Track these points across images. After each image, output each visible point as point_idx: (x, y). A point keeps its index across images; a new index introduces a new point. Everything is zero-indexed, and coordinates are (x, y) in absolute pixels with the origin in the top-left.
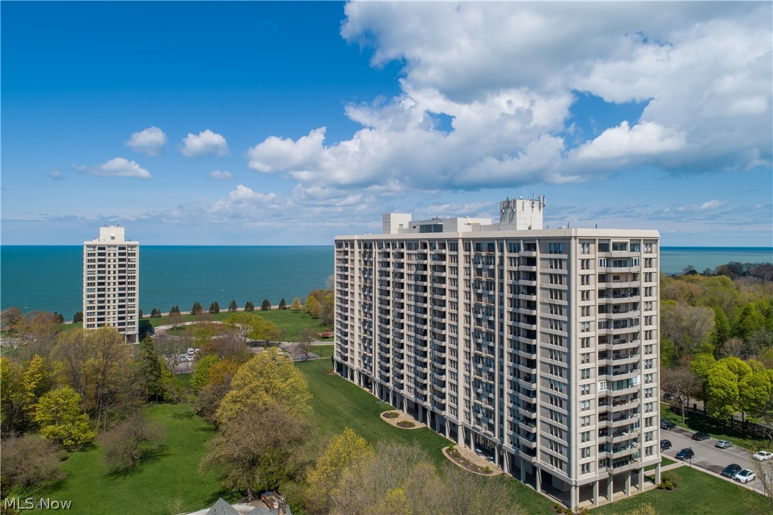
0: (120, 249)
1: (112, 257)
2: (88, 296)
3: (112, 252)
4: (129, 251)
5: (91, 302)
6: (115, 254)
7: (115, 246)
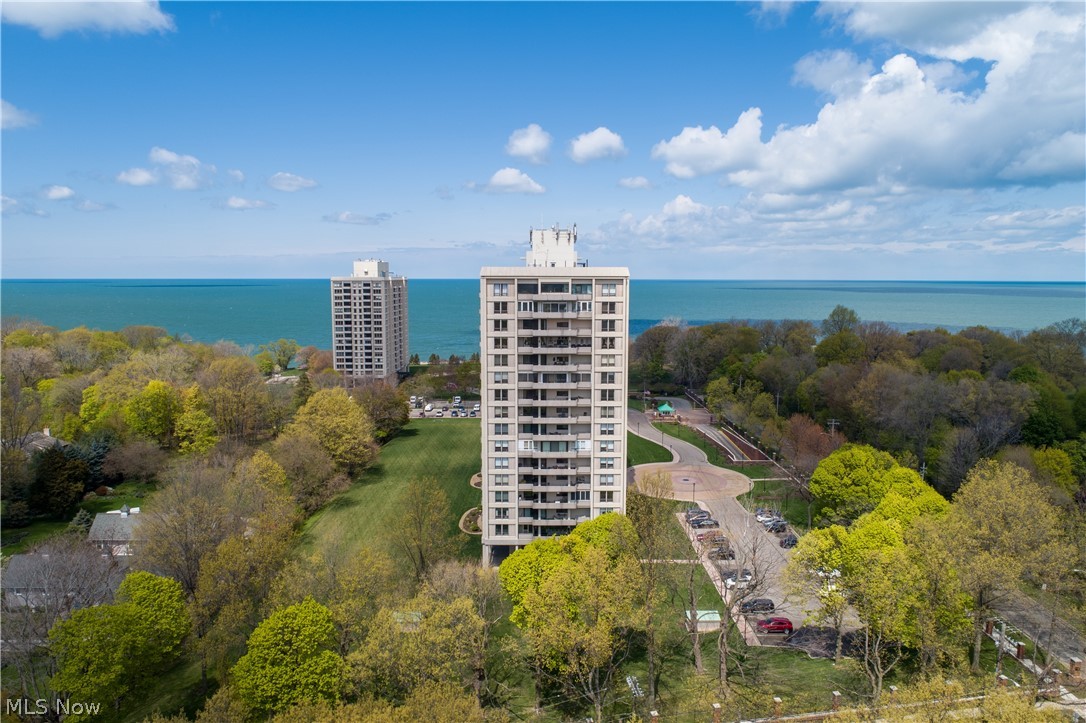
0: (365, 285)
1: (357, 294)
2: (337, 336)
3: (357, 289)
4: (372, 287)
5: (340, 341)
6: (360, 291)
7: (359, 282)
